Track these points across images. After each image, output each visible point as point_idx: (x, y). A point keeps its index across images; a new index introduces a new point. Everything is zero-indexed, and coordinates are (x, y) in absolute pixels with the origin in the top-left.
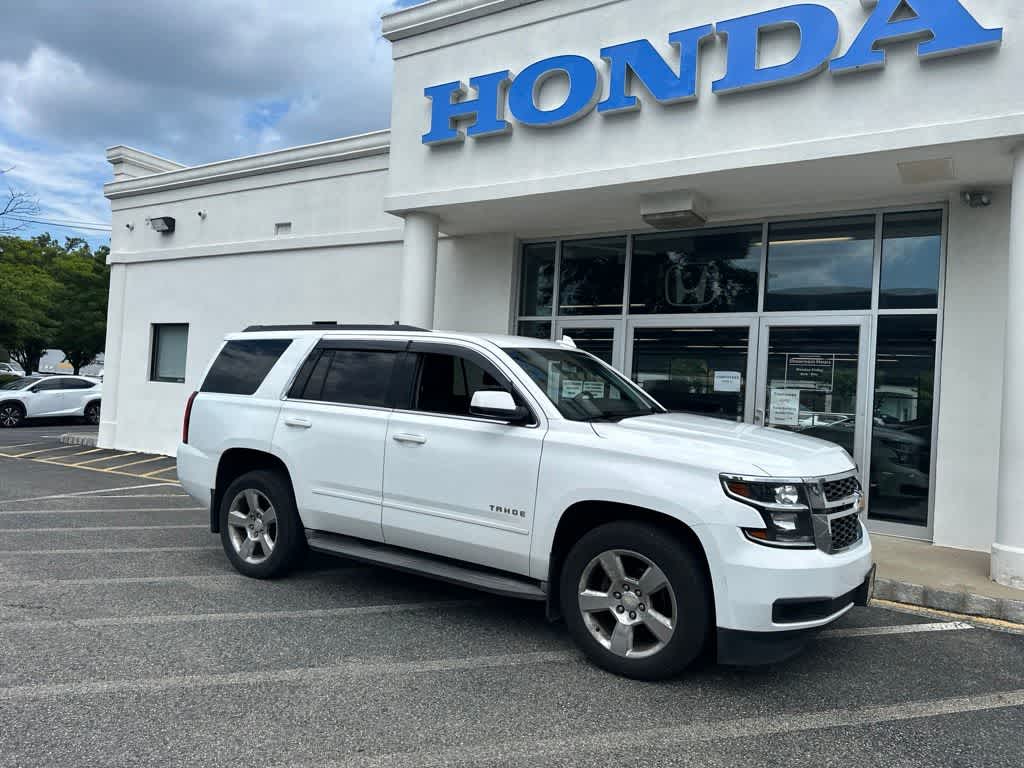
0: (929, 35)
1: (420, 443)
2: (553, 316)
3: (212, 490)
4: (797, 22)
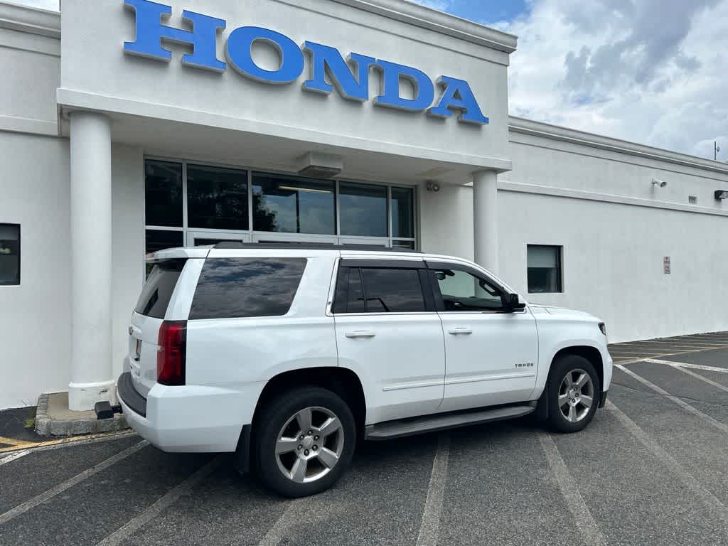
0: (462, 111)
1: (469, 333)
2: (185, 229)
3: (245, 427)
4: (416, 79)
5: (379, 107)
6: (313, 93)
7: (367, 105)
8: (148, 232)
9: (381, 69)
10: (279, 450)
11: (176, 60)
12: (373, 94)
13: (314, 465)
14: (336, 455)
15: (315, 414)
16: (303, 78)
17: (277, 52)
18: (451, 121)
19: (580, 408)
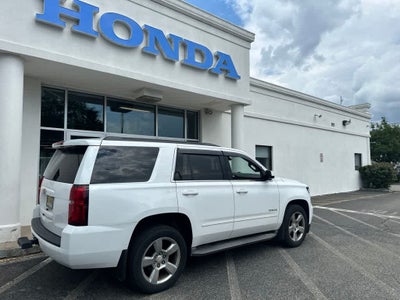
0: (227, 71)
1: (246, 192)
2: (65, 129)
3: (124, 251)
4: (204, 52)
5: (184, 65)
6: (148, 54)
7: (178, 63)
8: (42, 131)
9: (185, 45)
10: (143, 265)
11: (68, 28)
12: (181, 58)
13: (163, 273)
14: (176, 267)
15: (164, 241)
16: (142, 45)
17: (128, 30)
18: (221, 77)
19: (298, 233)
